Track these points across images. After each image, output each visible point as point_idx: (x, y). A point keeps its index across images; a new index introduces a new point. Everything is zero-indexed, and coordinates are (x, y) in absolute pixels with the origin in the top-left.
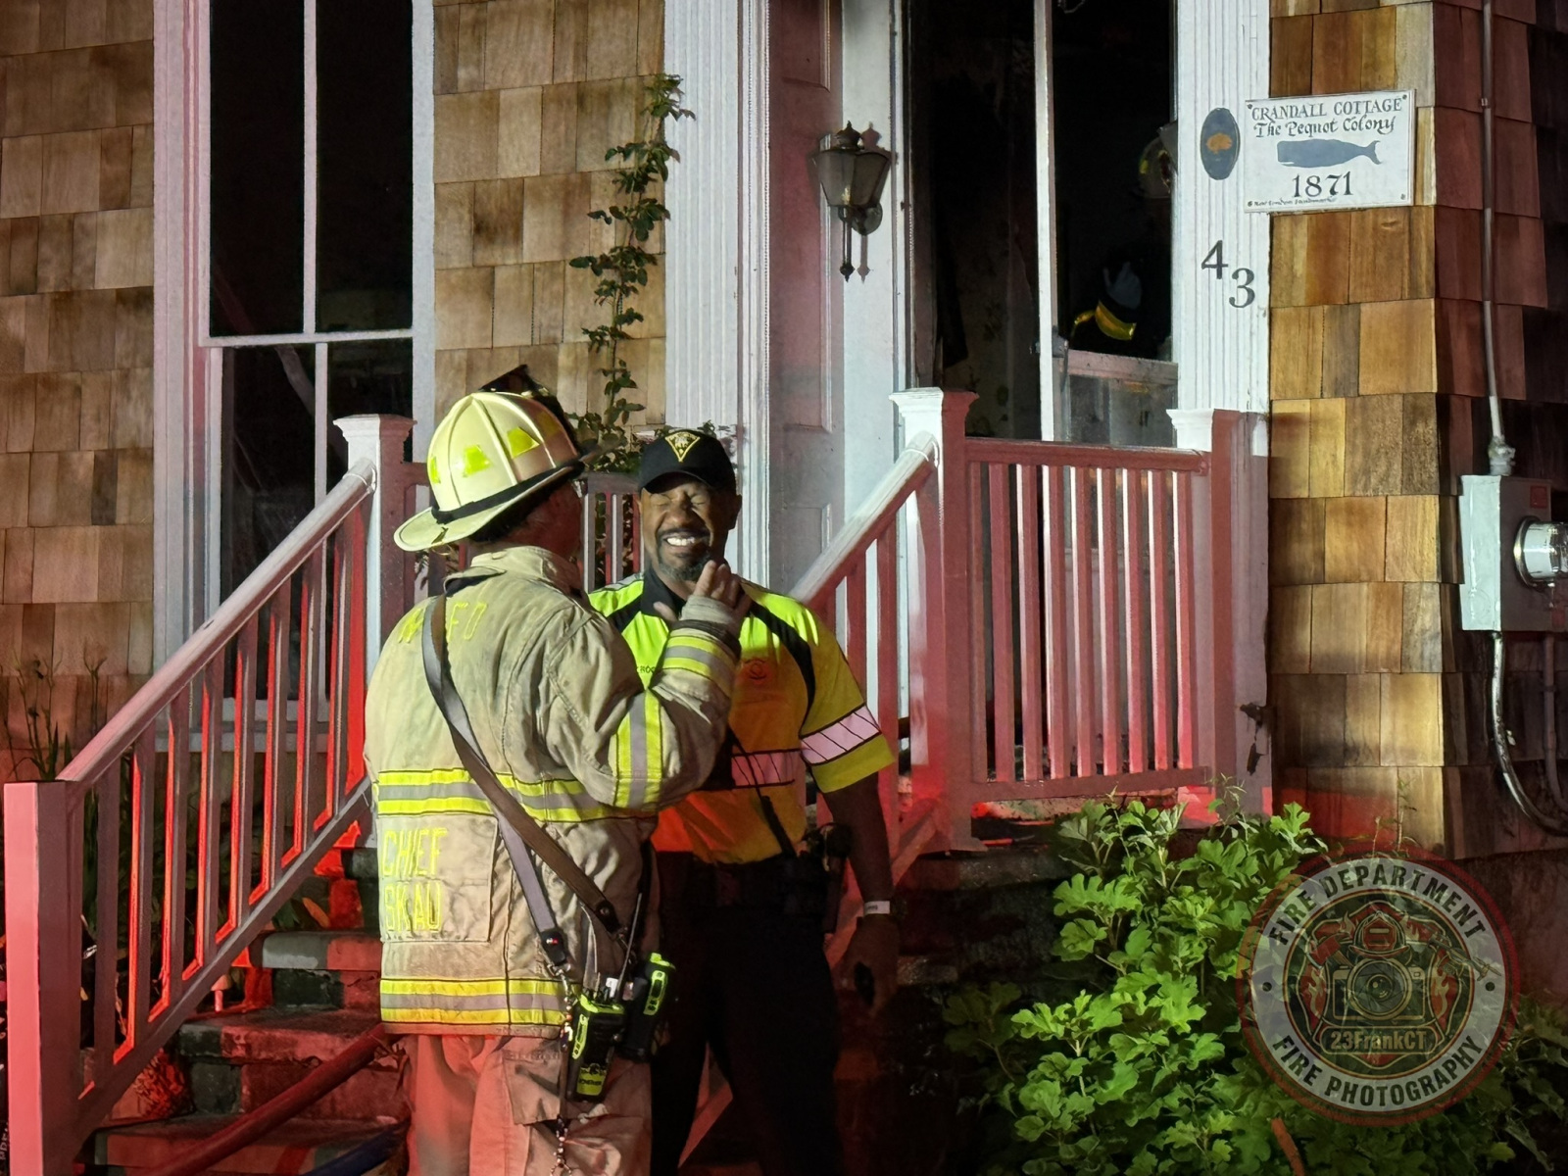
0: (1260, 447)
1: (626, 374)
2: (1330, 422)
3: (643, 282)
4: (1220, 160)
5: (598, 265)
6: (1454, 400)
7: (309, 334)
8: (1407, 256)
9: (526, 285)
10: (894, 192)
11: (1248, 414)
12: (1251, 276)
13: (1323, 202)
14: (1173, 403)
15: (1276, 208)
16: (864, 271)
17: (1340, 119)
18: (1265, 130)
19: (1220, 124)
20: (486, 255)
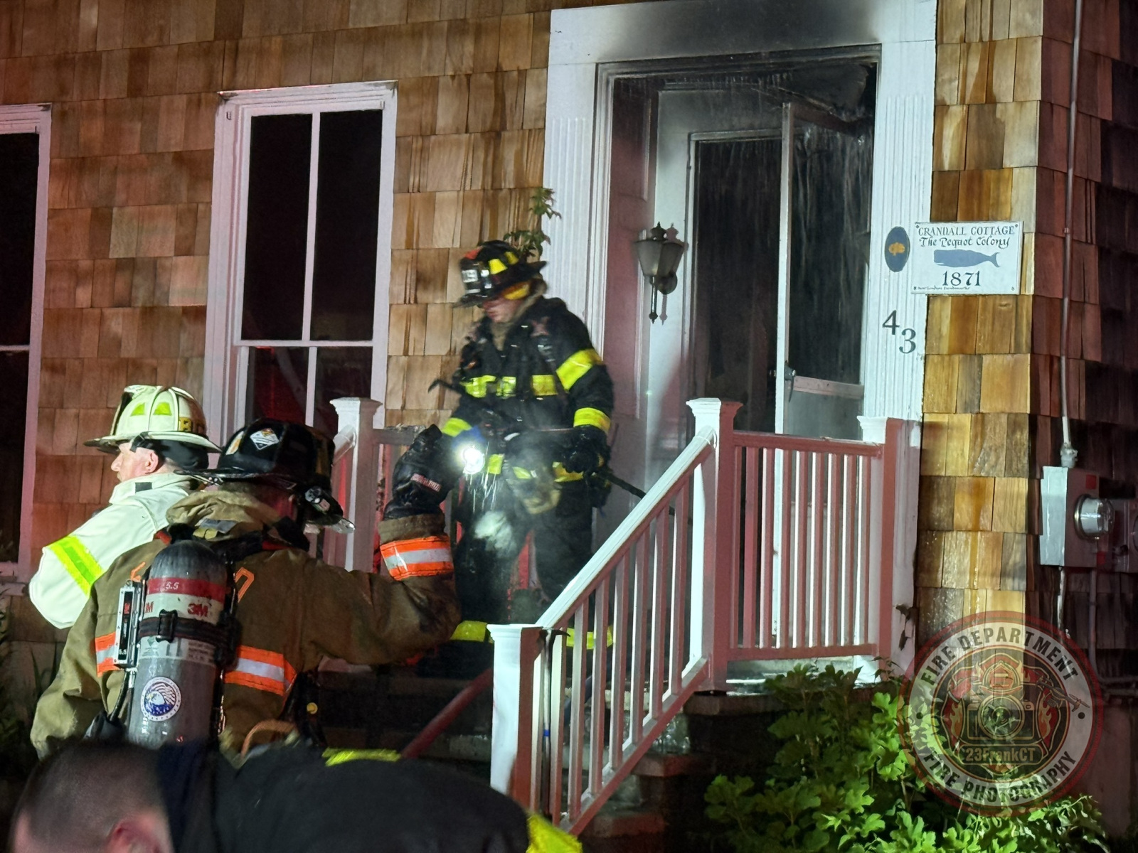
0: (915, 441)
2: (960, 428)
4: (896, 262)
6: (1040, 418)
7: (306, 341)
8: (1014, 327)
9: (448, 316)
10: (685, 269)
11: (908, 421)
12: (914, 334)
13: (962, 290)
14: (860, 411)
15: (931, 292)
16: (664, 317)
17: (974, 238)
18: (927, 241)
19: (898, 236)
20: (423, 297)
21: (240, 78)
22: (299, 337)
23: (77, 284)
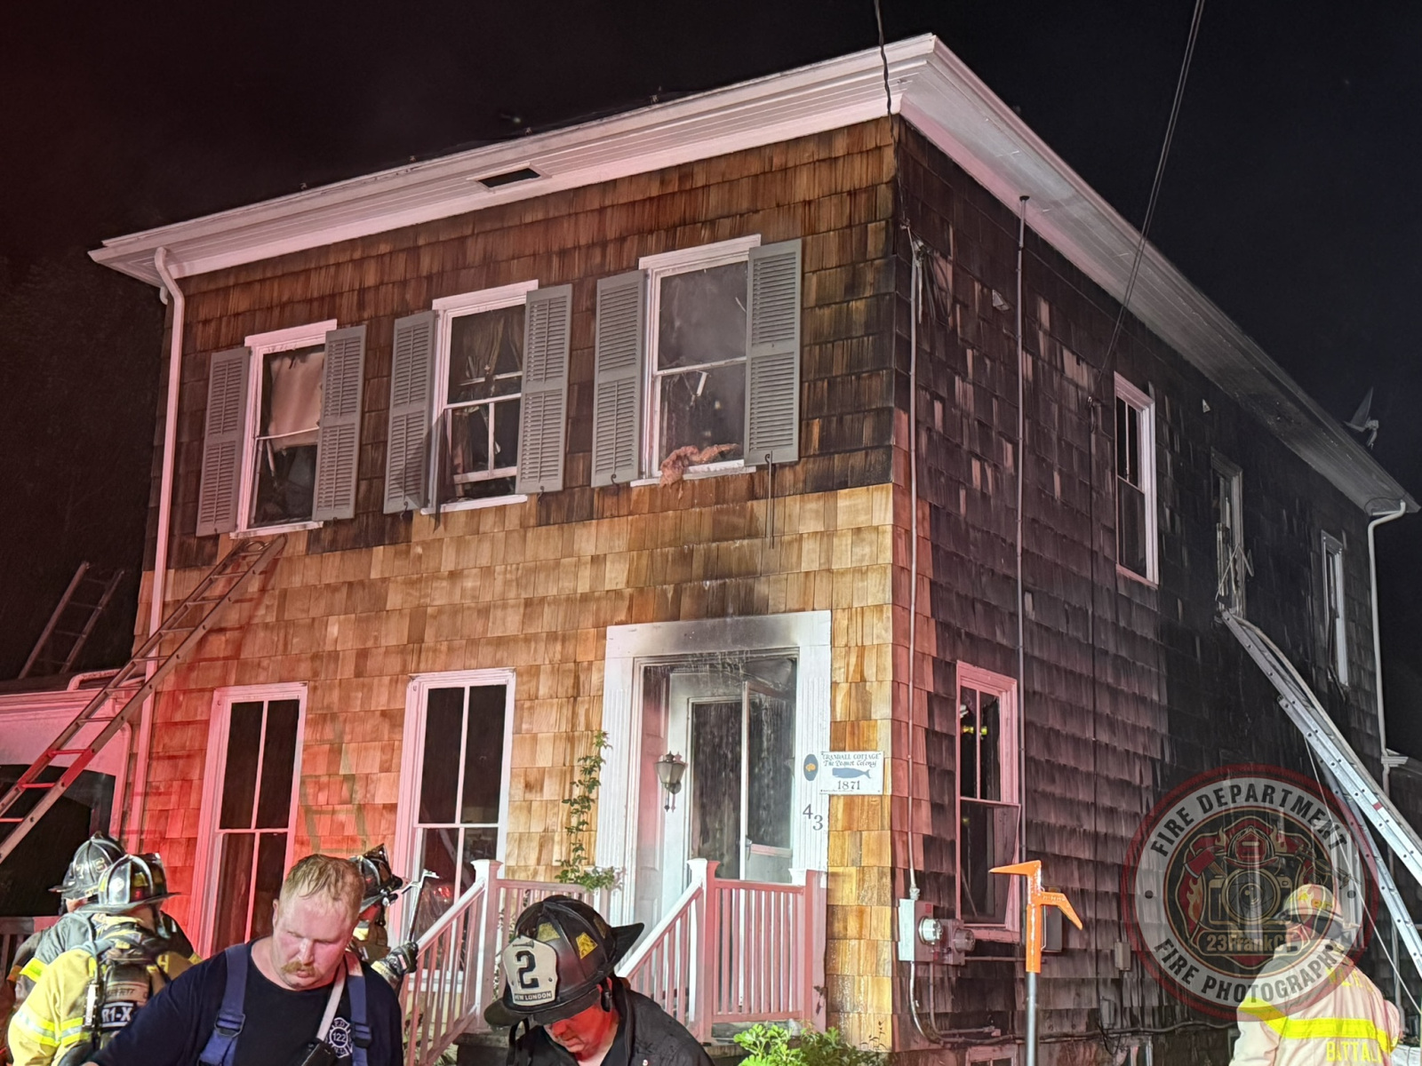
0: (823, 884)
1: (581, 845)
2: (850, 876)
3: (589, 808)
4: (810, 775)
5: (572, 802)
6: (897, 870)
7: (457, 824)
8: (880, 814)
9: (544, 809)
10: (687, 779)
11: (819, 871)
12: (821, 819)
13: (849, 792)
14: (790, 864)
15: (831, 793)
16: (673, 808)
17: (856, 761)
18: (828, 763)
19: (811, 759)
20: (529, 796)
21: (422, 666)
22: (453, 821)
23: (320, 790)
